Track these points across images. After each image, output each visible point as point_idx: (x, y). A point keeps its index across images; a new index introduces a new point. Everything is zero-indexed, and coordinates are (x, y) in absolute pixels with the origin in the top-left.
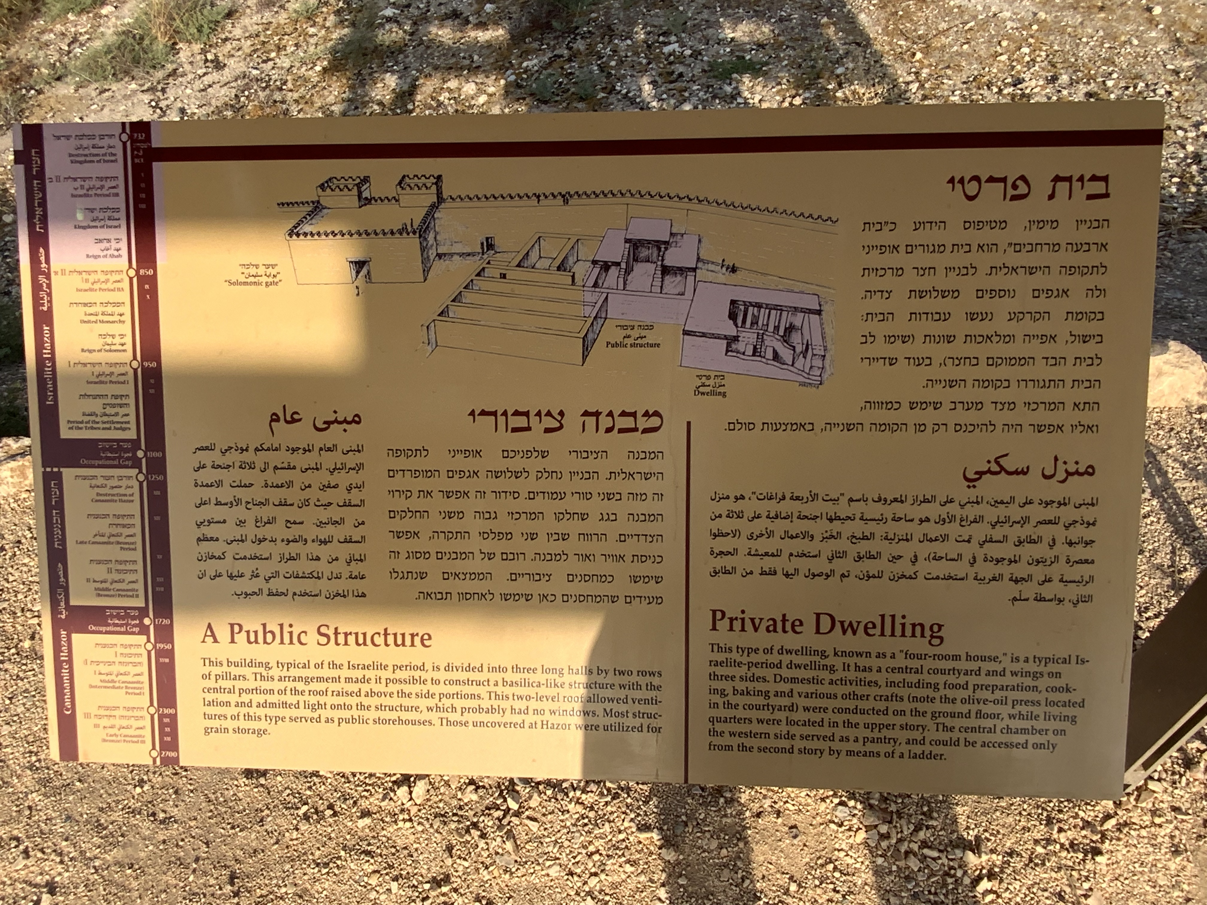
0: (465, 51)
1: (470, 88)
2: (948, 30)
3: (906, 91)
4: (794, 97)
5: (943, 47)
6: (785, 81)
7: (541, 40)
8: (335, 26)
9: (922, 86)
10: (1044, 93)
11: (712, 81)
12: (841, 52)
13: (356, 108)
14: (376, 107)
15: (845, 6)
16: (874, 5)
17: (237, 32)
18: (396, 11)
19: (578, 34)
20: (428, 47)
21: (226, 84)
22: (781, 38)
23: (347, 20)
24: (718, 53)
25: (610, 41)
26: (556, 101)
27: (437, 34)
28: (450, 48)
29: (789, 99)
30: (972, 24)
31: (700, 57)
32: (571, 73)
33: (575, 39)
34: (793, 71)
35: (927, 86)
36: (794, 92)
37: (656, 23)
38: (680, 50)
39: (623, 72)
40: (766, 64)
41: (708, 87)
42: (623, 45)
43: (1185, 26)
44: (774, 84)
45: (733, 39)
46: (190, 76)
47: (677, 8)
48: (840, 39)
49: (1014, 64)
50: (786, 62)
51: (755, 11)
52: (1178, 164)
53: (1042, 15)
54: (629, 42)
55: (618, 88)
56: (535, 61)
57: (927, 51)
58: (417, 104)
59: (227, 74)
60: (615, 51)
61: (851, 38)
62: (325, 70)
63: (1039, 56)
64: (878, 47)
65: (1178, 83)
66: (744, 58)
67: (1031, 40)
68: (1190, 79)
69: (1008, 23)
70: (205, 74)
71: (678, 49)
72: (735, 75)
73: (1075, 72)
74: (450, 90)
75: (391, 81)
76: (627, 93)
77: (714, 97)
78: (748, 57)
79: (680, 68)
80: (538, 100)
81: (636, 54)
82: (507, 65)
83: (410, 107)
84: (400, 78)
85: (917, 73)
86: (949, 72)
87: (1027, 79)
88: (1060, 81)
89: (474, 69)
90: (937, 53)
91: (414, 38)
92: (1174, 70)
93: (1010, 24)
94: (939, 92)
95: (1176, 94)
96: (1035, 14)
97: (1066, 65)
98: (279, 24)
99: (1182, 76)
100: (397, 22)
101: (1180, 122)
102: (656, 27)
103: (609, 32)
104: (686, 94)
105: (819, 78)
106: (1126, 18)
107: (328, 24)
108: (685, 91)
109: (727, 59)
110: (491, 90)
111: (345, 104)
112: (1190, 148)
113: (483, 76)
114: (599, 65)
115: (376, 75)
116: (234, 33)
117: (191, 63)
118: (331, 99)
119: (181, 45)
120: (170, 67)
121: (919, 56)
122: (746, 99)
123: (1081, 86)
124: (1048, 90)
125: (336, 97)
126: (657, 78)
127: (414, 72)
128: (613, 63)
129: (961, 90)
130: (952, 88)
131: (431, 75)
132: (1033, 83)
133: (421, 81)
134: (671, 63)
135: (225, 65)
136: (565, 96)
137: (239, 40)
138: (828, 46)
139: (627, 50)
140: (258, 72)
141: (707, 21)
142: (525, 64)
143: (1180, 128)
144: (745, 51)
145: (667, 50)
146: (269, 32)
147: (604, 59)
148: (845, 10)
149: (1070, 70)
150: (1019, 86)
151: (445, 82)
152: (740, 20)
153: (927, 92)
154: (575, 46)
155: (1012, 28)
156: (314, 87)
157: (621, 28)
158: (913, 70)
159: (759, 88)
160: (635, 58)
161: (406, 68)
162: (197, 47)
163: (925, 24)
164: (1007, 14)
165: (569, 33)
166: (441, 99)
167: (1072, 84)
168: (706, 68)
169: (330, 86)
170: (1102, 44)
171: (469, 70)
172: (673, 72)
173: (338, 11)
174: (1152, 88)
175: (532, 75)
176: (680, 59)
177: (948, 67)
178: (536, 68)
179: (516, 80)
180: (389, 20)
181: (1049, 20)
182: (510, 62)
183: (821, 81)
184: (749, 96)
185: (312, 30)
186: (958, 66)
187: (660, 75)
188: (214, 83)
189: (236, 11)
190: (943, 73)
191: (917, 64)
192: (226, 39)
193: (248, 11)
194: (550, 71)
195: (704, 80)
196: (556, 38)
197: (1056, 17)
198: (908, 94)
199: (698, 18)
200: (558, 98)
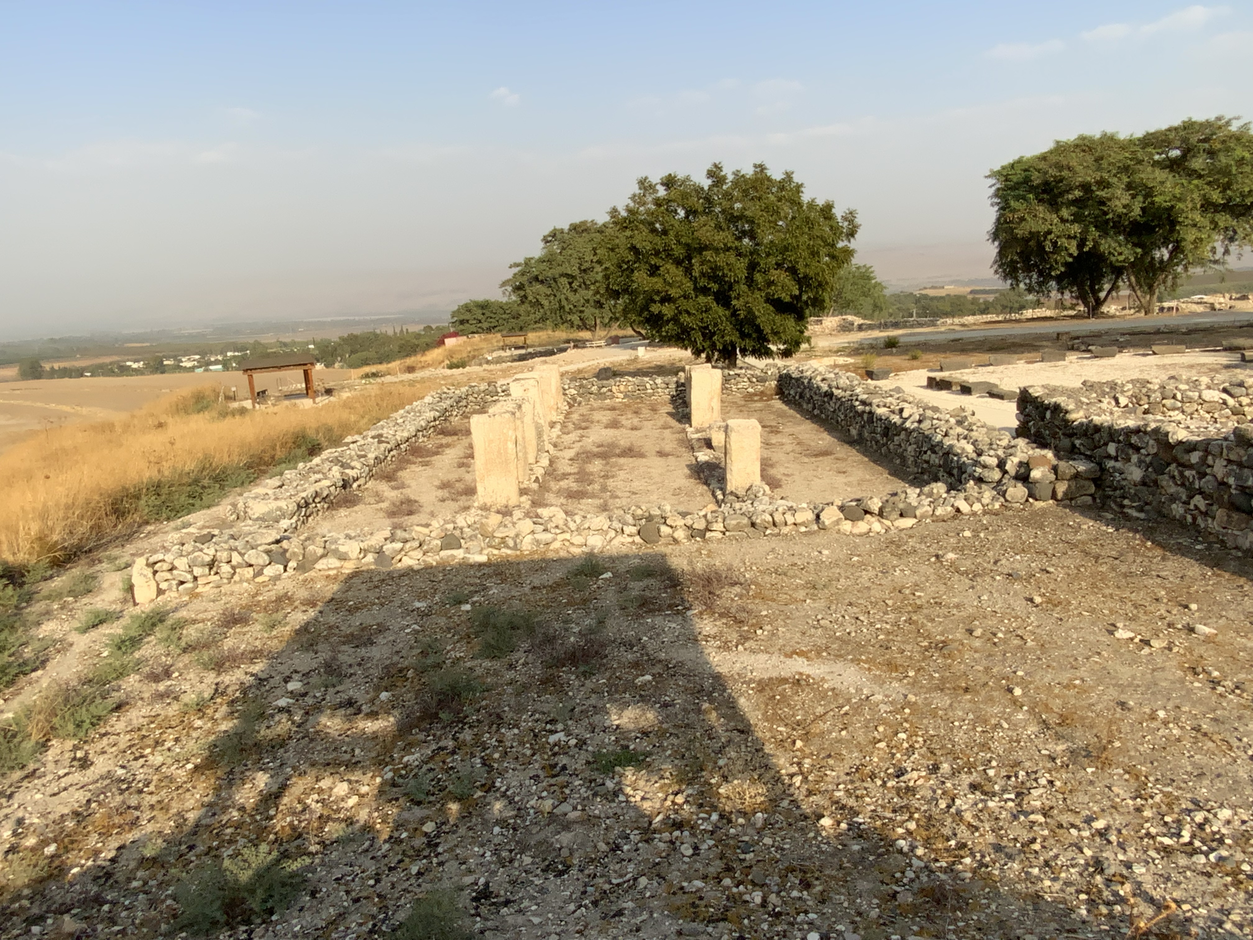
0: (348, 744)
1: (342, 789)
2: (825, 714)
3: (790, 785)
4: (676, 794)
5: (822, 734)
6: (668, 774)
7: (428, 730)
8: (224, 718)
9: (805, 779)
10: (928, 785)
11: (595, 775)
12: (723, 740)
13: (214, 814)
14: (235, 813)
15: (724, 690)
16: (753, 689)
17: (120, 726)
18: (291, 701)
19: (465, 724)
20: (312, 740)
21: (82, 787)
22: (665, 726)
23: (237, 711)
24: (603, 742)
25: (498, 730)
26: (430, 802)
27: (325, 726)
28: (334, 740)
29: (671, 797)
30: (847, 708)
31: (584, 747)
32: (452, 768)
33: (462, 728)
34: (676, 762)
35: (810, 778)
36: (676, 788)
37: (545, 710)
38: (566, 739)
39: (506, 765)
40: (650, 754)
41: (591, 782)
42: (509, 734)
43: (1048, 709)
44: (656, 778)
45: (618, 726)
46: (49, 777)
47: (566, 694)
48: (722, 725)
49: (894, 751)
50: (669, 752)
51: (641, 696)
52: (1081, 875)
53: (912, 698)
54: (516, 731)
55: (498, 784)
56: (417, 755)
57: (806, 737)
58: (281, 808)
59: (91, 773)
60: (500, 742)
61: (732, 724)
62: (196, 767)
63: (917, 742)
64: (760, 734)
65: (1057, 770)
66: (628, 747)
67: (906, 725)
68: (1068, 766)
69: (881, 706)
70: (66, 774)
71: (564, 738)
72: (617, 769)
73: (954, 759)
74: (321, 791)
75: (262, 780)
76: (507, 790)
77: (595, 795)
78: (632, 747)
79: (563, 760)
80: (412, 800)
81: (522, 743)
82: (387, 760)
83: (272, 812)
84: (272, 777)
85: (799, 764)
86: (831, 762)
87: (909, 769)
88: (941, 771)
89: (352, 765)
90: (817, 741)
91: (301, 729)
92: (1049, 756)
93: (883, 708)
94: (823, 786)
95: (1058, 783)
96: (906, 696)
97: (944, 752)
98: (166, 717)
99: (1058, 761)
100: (289, 711)
101: (1072, 818)
102: (544, 713)
103: (498, 720)
104: (567, 791)
105: (702, 770)
106: (990, 700)
107: (217, 716)
108: (566, 787)
109: (611, 748)
110: (364, 789)
111: (204, 810)
112: (1088, 853)
113: (360, 772)
114: (482, 758)
115: (247, 773)
116: (116, 727)
117: (56, 762)
118: (190, 803)
119: (54, 742)
120: (31, 767)
121: (799, 744)
122: (627, 796)
123: (964, 776)
124: (932, 782)
125: (197, 801)
126: (540, 772)
127: (289, 769)
128: (496, 756)
129: (844, 783)
130: (836, 781)
131: (305, 773)
132: (915, 775)
133: (294, 779)
134: (555, 754)
135: (92, 763)
136: (441, 794)
137: (118, 734)
138: (709, 733)
139: (513, 740)
140: (124, 771)
141: (595, 707)
142: (405, 759)
143: (1073, 826)
144: (629, 739)
145: (553, 739)
146: (152, 726)
147: (488, 752)
148: (726, 695)
149: (950, 758)
150: (902, 778)
151: (318, 780)
152: (627, 705)
153: (811, 786)
154: (461, 736)
155: (886, 712)
156: (177, 789)
157: (511, 715)
158: (795, 760)
159: (642, 783)
160: (520, 749)
161: (281, 765)
162: (69, 744)
163: (802, 709)
164: (879, 697)
165: (459, 722)
166: (309, 801)
167: (954, 774)
168: (591, 760)
169: (194, 788)
170: (974, 729)
171: (347, 766)
172: (557, 764)
173: (232, 701)
174: (1033, 776)
175: (412, 770)
176: (564, 749)
177: (829, 756)
178: (416, 763)
179: (393, 778)
180: (281, 710)
181: (920, 702)
182: (391, 756)
183: (704, 773)
184: (631, 793)
185: (198, 723)
186: (840, 755)
187: (543, 768)
188: (71, 785)
189: (127, 703)
190: (824, 763)
191: (798, 753)
192: (105, 735)
193: (140, 703)
194: (431, 765)
195: (587, 774)
196: (444, 728)
197: (926, 699)
198: (792, 790)
199: (588, 703)
200: (432, 798)
